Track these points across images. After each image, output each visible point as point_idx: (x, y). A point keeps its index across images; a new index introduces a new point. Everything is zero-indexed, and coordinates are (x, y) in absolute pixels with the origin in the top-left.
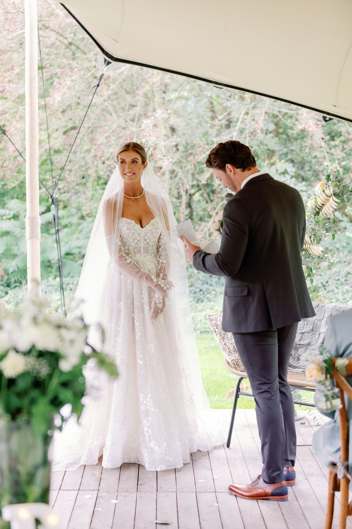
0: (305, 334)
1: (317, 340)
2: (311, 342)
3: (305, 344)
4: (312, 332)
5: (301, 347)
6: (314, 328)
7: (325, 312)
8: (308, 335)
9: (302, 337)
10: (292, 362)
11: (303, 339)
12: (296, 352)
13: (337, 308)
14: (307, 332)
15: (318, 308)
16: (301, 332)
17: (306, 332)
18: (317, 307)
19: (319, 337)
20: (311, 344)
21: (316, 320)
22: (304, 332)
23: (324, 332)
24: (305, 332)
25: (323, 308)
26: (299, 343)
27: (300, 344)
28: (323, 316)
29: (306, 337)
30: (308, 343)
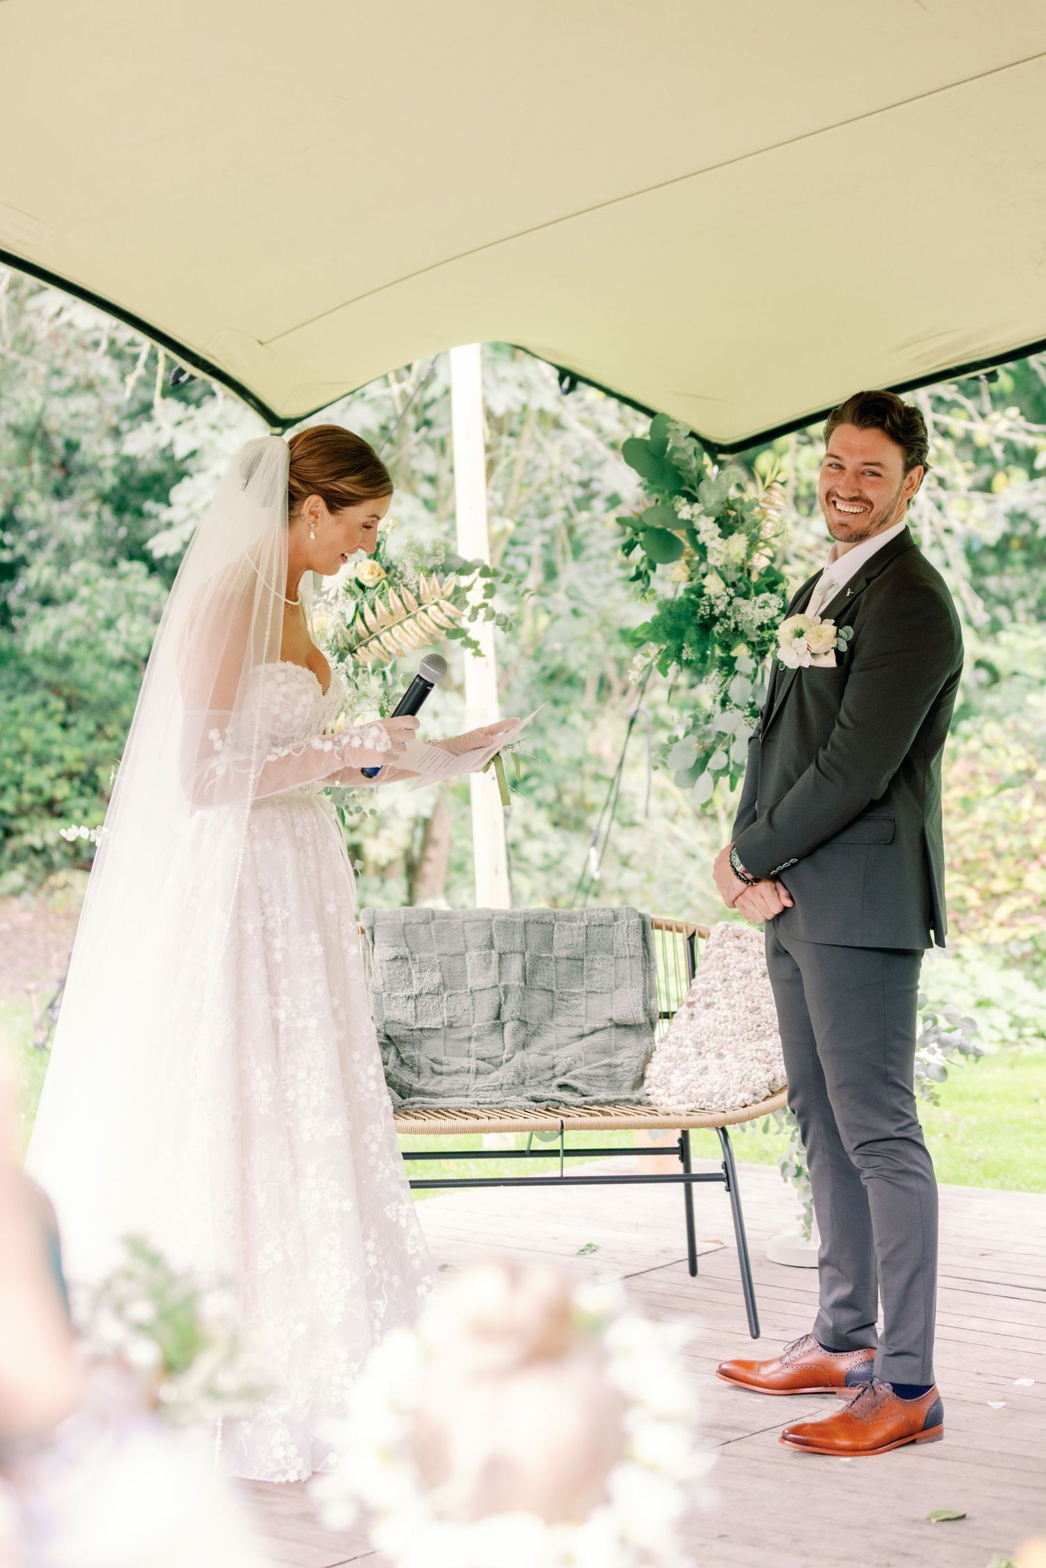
0: (421, 999)
1: (471, 1012)
2: (453, 1019)
3: (439, 1027)
4: (445, 990)
5: (425, 1038)
6: (446, 979)
7: (463, 932)
8: (436, 1001)
9: (419, 1009)
11: (422, 1013)
13: (504, 917)
14: (427, 993)
15: (437, 921)
16: (408, 992)
17: (424, 992)
18: (433, 919)
19: (473, 1004)
20: (455, 1025)
21: (445, 957)
22: (415, 992)
23: (491, 985)
24: (421, 994)
25: (451, 921)
26: (420, 1026)
27: (421, 1030)
28: (462, 944)
29: (431, 1008)
30: (446, 1024)
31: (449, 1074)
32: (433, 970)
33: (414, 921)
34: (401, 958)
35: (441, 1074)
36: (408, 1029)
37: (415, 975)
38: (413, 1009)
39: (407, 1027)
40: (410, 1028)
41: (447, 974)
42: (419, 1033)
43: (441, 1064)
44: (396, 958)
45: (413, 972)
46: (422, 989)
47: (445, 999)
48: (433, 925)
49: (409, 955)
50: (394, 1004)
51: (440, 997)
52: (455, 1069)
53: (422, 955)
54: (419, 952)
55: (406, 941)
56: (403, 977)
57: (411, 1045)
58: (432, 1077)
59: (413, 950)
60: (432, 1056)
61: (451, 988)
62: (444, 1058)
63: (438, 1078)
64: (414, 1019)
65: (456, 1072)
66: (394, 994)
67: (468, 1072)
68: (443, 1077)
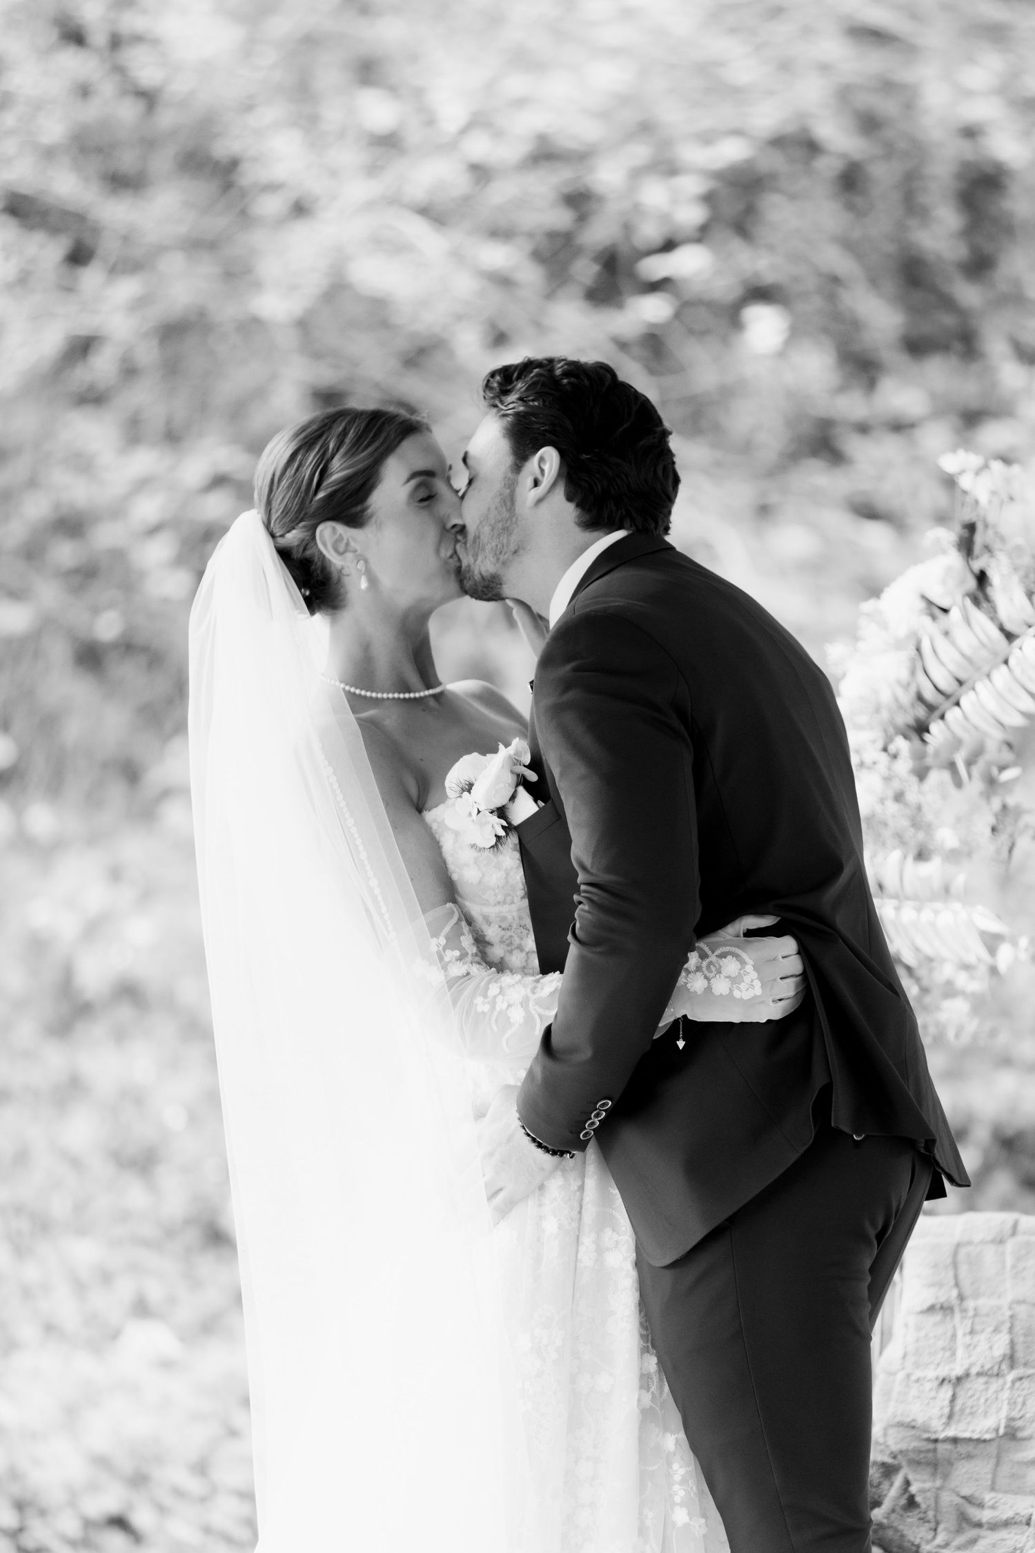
0: (967, 1385)
2: (1019, 1423)
3: (987, 1436)
4: (1012, 1367)
5: (959, 1457)
6: (1020, 1348)
8: (992, 1388)
9: (958, 1401)
10: (928, 1542)
11: (962, 1410)
12: (938, 1483)
14: (979, 1374)
15: (1019, 1238)
16: (943, 1372)
17: (974, 1371)
20: (1020, 1435)
21: (1023, 1307)
22: (958, 1371)
24: (966, 1376)
26: (951, 1432)
27: (955, 1440)
29: (982, 1400)
30: (1002, 1431)
31: (994, 1526)
32: (996, 1330)
33: (977, 1238)
34: (942, 1308)
35: (979, 1525)
36: (928, 1440)
37: (961, 1340)
38: (946, 1403)
39: (926, 1436)
40: (933, 1437)
41: (1021, 1339)
42: (948, 1446)
43: (981, 1506)
44: (931, 1309)
45: (960, 1333)
46: (971, 1365)
47: (1009, 1385)
48: (1010, 1245)
49: (955, 1302)
50: (914, 1392)
51: (1001, 1381)
52: (1004, 1517)
53: (981, 1302)
54: (976, 1295)
55: (956, 1277)
56: (941, 1343)
57: (929, 1470)
58: (959, 1531)
59: (967, 1290)
60: (966, 1491)
61: (1025, 1364)
62: (988, 1497)
63: (971, 1533)
64: (944, 1420)
65: (1006, 1524)
66: (918, 1374)
67: (1028, 1524)
68: (983, 1532)
